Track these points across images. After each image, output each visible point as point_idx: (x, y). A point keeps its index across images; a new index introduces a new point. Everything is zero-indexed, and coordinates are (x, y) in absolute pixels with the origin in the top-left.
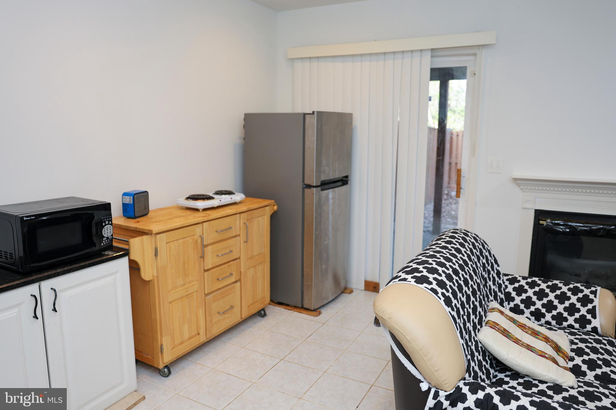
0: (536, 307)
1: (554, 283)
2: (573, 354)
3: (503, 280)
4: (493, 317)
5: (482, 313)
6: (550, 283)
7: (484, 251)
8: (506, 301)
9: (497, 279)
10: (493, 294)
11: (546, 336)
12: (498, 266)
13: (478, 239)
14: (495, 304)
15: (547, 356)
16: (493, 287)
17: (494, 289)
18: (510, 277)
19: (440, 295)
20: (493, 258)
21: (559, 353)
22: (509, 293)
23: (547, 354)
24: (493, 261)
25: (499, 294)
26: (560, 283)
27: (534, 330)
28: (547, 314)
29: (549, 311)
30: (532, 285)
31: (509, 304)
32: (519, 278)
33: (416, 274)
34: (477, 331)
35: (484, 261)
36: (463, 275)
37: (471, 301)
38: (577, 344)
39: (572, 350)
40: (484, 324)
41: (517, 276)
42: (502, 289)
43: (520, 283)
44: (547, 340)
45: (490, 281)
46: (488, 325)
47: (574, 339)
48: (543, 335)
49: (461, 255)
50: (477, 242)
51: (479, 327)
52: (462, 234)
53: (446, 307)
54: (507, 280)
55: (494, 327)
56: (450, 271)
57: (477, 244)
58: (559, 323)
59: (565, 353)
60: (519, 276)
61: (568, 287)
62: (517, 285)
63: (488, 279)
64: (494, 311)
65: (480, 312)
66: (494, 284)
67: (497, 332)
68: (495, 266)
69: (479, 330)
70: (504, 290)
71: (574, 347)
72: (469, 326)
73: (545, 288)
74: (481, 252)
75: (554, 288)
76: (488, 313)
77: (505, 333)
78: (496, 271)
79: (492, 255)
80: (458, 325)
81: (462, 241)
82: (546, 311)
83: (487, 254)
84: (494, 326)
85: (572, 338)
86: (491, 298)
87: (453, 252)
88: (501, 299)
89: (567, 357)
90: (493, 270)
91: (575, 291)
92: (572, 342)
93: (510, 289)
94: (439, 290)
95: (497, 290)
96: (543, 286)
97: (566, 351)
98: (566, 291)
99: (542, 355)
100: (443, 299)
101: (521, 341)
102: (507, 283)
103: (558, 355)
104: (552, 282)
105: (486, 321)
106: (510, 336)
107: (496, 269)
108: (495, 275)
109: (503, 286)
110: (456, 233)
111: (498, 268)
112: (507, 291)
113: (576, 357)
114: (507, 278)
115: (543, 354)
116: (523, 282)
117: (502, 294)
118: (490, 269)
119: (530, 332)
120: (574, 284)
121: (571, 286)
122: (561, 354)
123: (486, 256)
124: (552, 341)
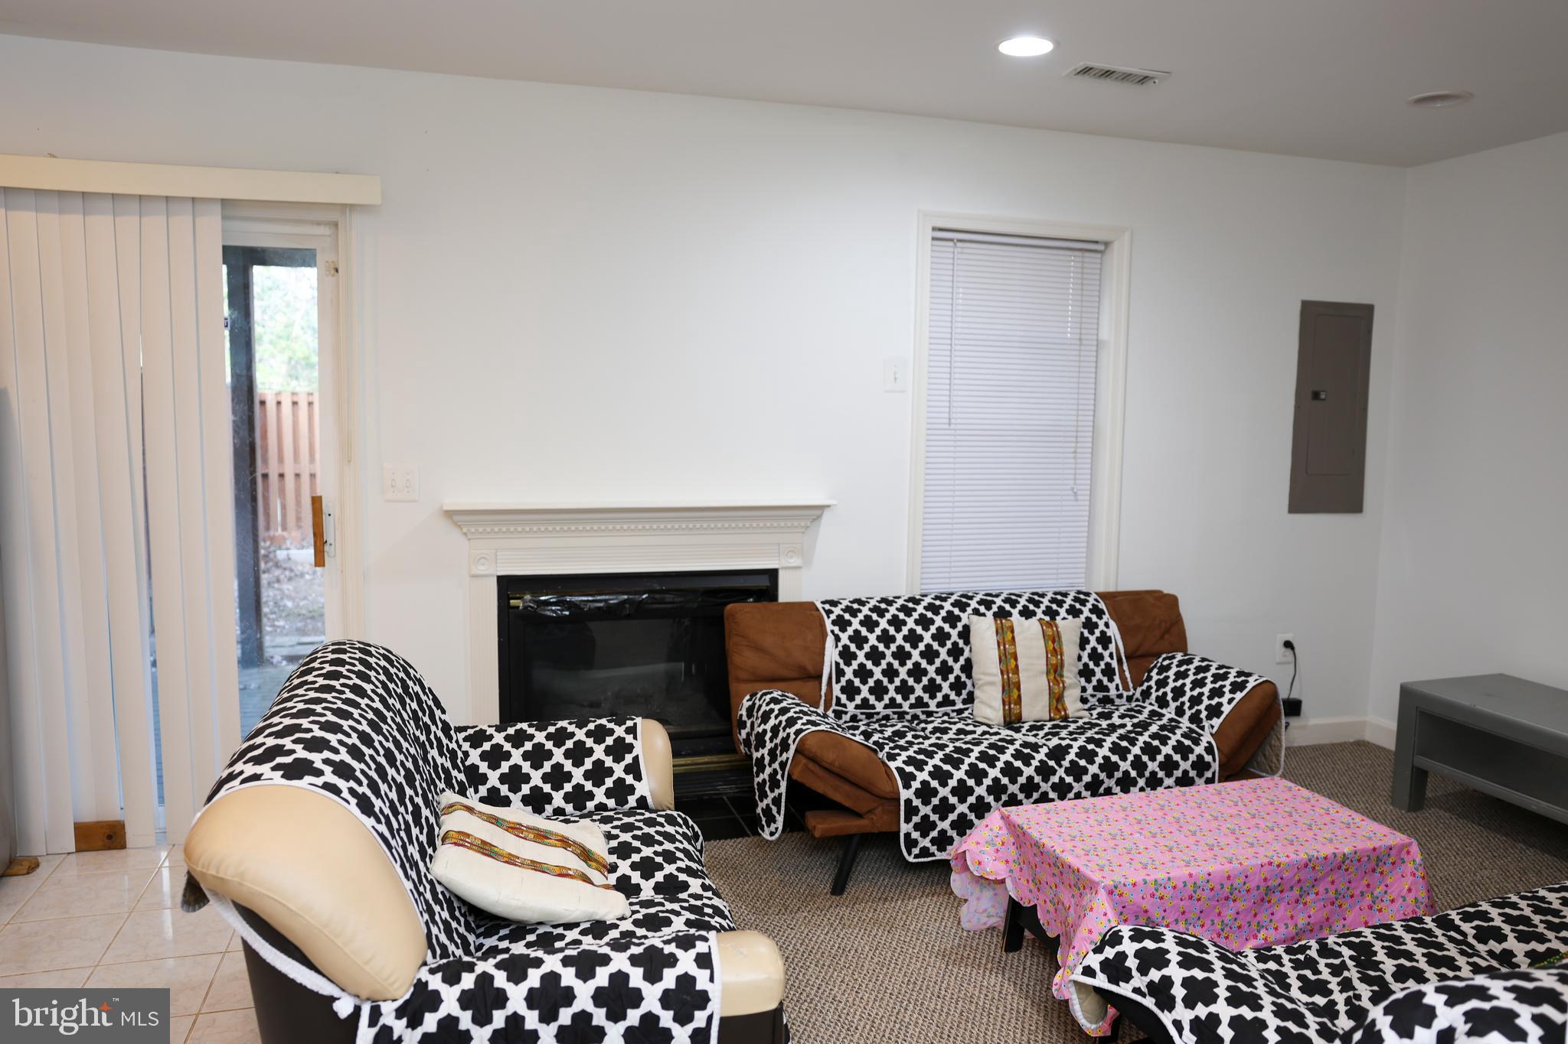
0: (532, 784)
1: (558, 726)
2: (613, 858)
3: (457, 742)
4: (454, 822)
5: (432, 820)
6: (551, 729)
7: (410, 683)
8: (470, 787)
9: (445, 741)
10: (443, 776)
11: (562, 836)
12: (444, 712)
13: (393, 658)
14: (449, 797)
15: (571, 873)
16: (440, 760)
17: (442, 765)
18: (471, 731)
19: (346, 794)
20: (431, 697)
21: (590, 863)
22: (475, 767)
23: (570, 869)
24: (430, 703)
25: (454, 773)
26: (570, 724)
27: (538, 830)
28: (554, 793)
29: (557, 787)
30: (518, 740)
31: (476, 791)
32: (490, 731)
33: (280, 760)
34: (428, 860)
35: (414, 705)
36: (381, 743)
37: (408, 797)
38: (617, 837)
39: (611, 851)
40: (438, 842)
41: (485, 727)
42: (459, 761)
43: (494, 742)
44: (565, 843)
45: (432, 748)
46: (447, 841)
47: (610, 830)
48: (556, 835)
49: (366, 701)
50: (393, 666)
51: (430, 851)
52: (357, 651)
53: (363, 818)
54: (465, 739)
55: (461, 842)
56: (354, 740)
57: (393, 671)
58: (579, 806)
59: (601, 860)
60: (489, 726)
61: (585, 730)
62: (487, 746)
63: (427, 743)
64: (454, 811)
65: (427, 818)
66: (441, 754)
67: (470, 852)
68: (438, 713)
69: (431, 858)
70: (463, 762)
71: (614, 843)
72: (413, 851)
73: (544, 741)
74: (405, 687)
75: (559, 738)
76: (442, 818)
77: (486, 849)
78: (440, 725)
79: (427, 690)
80: (394, 851)
81: (360, 668)
82: (552, 789)
83: (417, 688)
84: (462, 839)
85: (607, 827)
86: (441, 785)
87: (349, 695)
88: (461, 783)
89: (604, 866)
90: (434, 723)
91: (599, 735)
92: (609, 837)
93: (474, 757)
94: (342, 784)
95: (448, 764)
96: (540, 737)
97: (602, 855)
98: (584, 738)
99: (563, 873)
100: (353, 801)
101: (518, 858)
102: (466, 746)
103: (589, 866)
104: (555, 725)
105: (442, 835)
106: (497, 853)
107: (440, 718)
108: (440, 734)
109: (460, 754)
110: (344, 652)
111: (443, 717)
112: (468, 763)
113: (620, 862)
114: (463, 735)
115: (564, 871)
116: (499, 738)
117: (460, 771)
118: (429, 723)
119: (531, 836)
120: (595, 721)
121: (591, 726)
122: (593, 864)
123: (417, 694)
124: (574, 842)
